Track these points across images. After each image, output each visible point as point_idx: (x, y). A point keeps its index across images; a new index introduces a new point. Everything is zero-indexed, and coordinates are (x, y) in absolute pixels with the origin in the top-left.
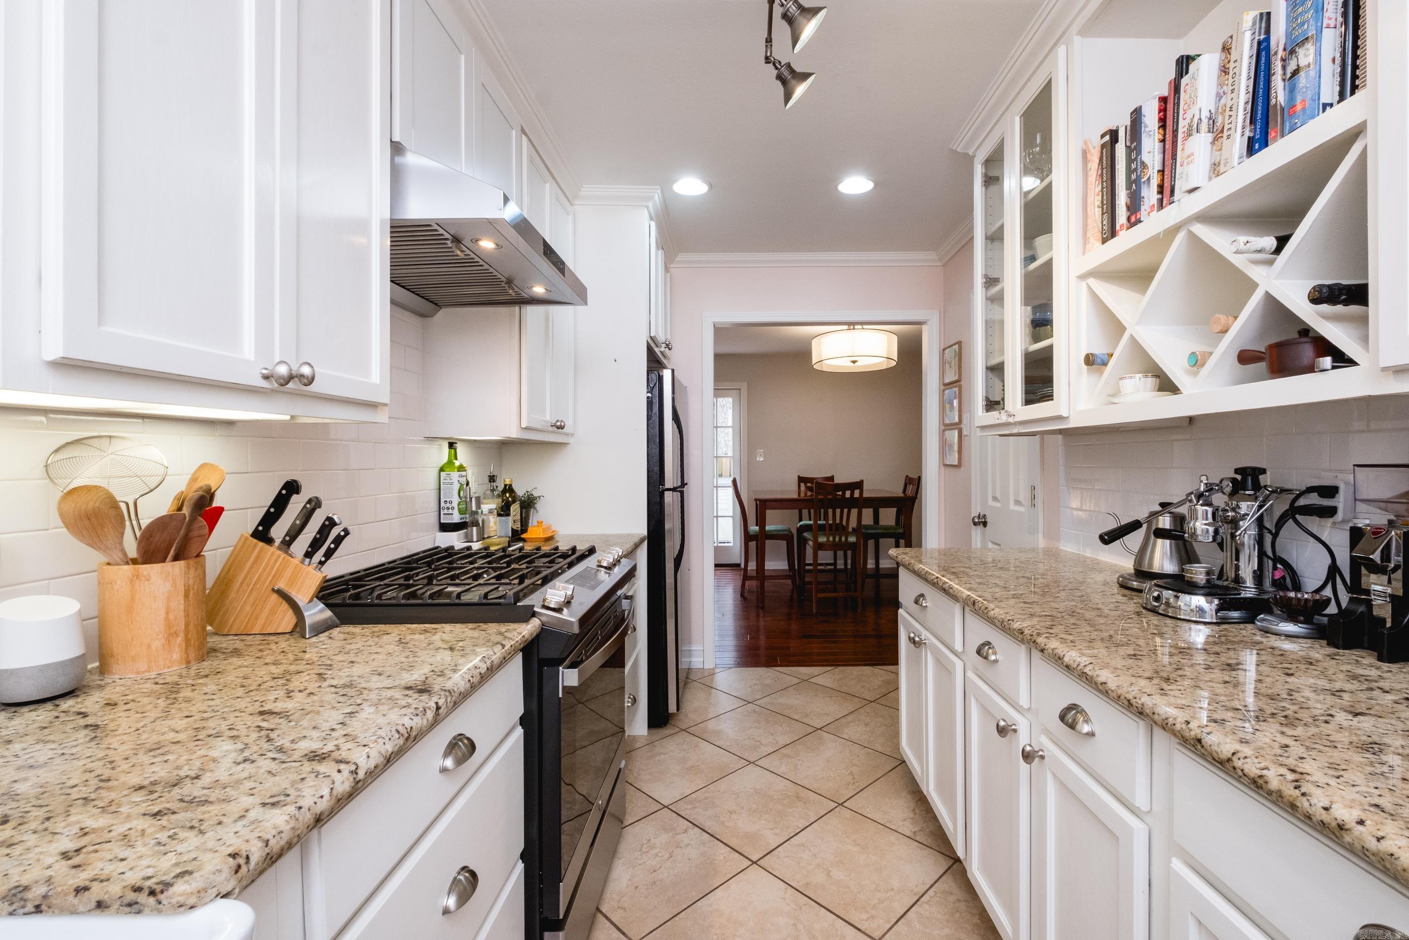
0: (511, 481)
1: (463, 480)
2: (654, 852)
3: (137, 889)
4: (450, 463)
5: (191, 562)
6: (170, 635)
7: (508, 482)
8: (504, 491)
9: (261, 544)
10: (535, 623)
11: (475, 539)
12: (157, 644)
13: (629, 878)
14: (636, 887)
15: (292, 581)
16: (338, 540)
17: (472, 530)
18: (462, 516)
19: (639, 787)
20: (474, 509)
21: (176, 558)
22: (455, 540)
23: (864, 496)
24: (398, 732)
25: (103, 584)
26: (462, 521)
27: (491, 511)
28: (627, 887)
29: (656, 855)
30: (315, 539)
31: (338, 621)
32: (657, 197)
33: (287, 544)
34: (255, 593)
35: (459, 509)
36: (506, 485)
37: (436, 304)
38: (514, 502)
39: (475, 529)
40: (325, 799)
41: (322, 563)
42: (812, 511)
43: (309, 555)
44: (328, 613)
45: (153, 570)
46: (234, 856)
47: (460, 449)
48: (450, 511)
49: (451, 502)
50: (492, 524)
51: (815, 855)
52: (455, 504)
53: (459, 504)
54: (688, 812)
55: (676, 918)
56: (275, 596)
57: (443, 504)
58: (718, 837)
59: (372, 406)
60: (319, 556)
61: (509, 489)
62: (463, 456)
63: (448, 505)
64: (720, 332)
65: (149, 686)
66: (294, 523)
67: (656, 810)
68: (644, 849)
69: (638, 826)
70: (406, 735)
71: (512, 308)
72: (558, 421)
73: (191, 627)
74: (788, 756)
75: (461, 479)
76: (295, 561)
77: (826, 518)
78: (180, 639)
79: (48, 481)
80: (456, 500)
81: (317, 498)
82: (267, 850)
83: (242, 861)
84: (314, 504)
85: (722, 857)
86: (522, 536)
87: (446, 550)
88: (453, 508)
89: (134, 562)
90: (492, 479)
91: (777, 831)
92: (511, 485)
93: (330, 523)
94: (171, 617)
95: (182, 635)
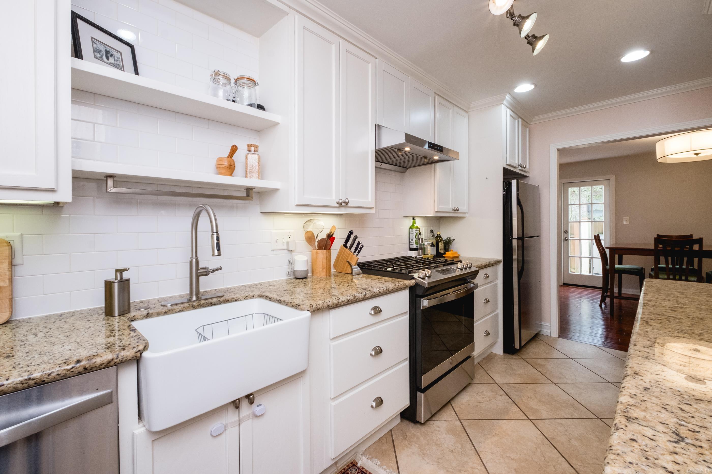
0: (440, 233)
1: (418, 232)
2: (483, 396)
3: (297, 305)
4: (413, 225)
5: (327, 251)
6: (323, 268)
7: (438, 233)
8: (437, 237)
9: (345, 248)
10: (413, 281)
11: (421, 255)
12: (321, 270)
13: (468, 400)
14: (469, 404)
15: (351, 259)
16: (361, 248)
17: (420, 251)
18: (417, 245)
19: (488, 373)
20: (421, 243)
21: (324, 249)
22: (413, 254)
23: (704, 249)
24: (352, 295)
25: (312, 254)
26: (417, 247)
27: (429, 244)
28: (466, 402)
29: (483, 398)
30: (356, 248)
31: (362, 273)
32: (508, 97)
33: (351, 248)
34: (344, 262)
35: (416, 243)
36: (438, 234)
37: (406, 168)
38: (441, 241)
39: (421, 250)
40: (330, 302)
41: (357, 255)
42: (670, 258)
43: (355, 252)
44: (360, 271)
45: (320, 252)
46: (311, 304)
47: (417, 220)
48: (413, 243)
49: (413, 240)
50: (429, 249)
51: (566, 431)
52: (414, 241)
53: (416, 241)
54: (507, 389)
55: (481, 421)
56: (347, 263)
57: (410, 241)
58: (516, 403)
59: (370, 208)
60: (357, 253)
61: (439, 236)
62: (419, 222)
63: (412, 241)
64: (561, 152)
65: (318, 279)
66: (351, 243)
67: (492, 383)
68: (479, 394)
69: (480, 386)
70: (354, 297)
71: (431, 165)
72: (455, 208)
73: (327, 267)
74: (579, 388)
75: (416, 232)
76: (352, 253)
77: (682, 264)
78: (325, 270)
79: (303, 230)
80: (415, 239)
81: (356, 236)
82: (317, 306)
83: (312, 306)
84: (356, 237)
85: (514, 411)
86: (444, 256)
87: (409, 257)
88: (413, 242)
89: (317, 249)
90: (432, 232)
91: (550, 413)
92: (440, 234)
93: (359, 243)
94: (323, 264)
95: (325, 269)
